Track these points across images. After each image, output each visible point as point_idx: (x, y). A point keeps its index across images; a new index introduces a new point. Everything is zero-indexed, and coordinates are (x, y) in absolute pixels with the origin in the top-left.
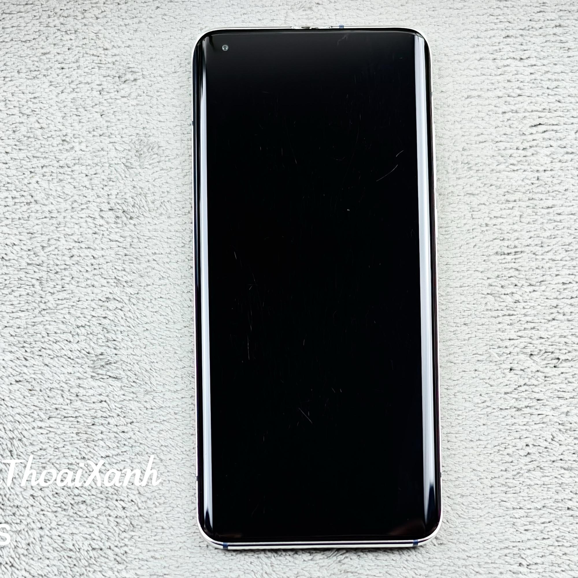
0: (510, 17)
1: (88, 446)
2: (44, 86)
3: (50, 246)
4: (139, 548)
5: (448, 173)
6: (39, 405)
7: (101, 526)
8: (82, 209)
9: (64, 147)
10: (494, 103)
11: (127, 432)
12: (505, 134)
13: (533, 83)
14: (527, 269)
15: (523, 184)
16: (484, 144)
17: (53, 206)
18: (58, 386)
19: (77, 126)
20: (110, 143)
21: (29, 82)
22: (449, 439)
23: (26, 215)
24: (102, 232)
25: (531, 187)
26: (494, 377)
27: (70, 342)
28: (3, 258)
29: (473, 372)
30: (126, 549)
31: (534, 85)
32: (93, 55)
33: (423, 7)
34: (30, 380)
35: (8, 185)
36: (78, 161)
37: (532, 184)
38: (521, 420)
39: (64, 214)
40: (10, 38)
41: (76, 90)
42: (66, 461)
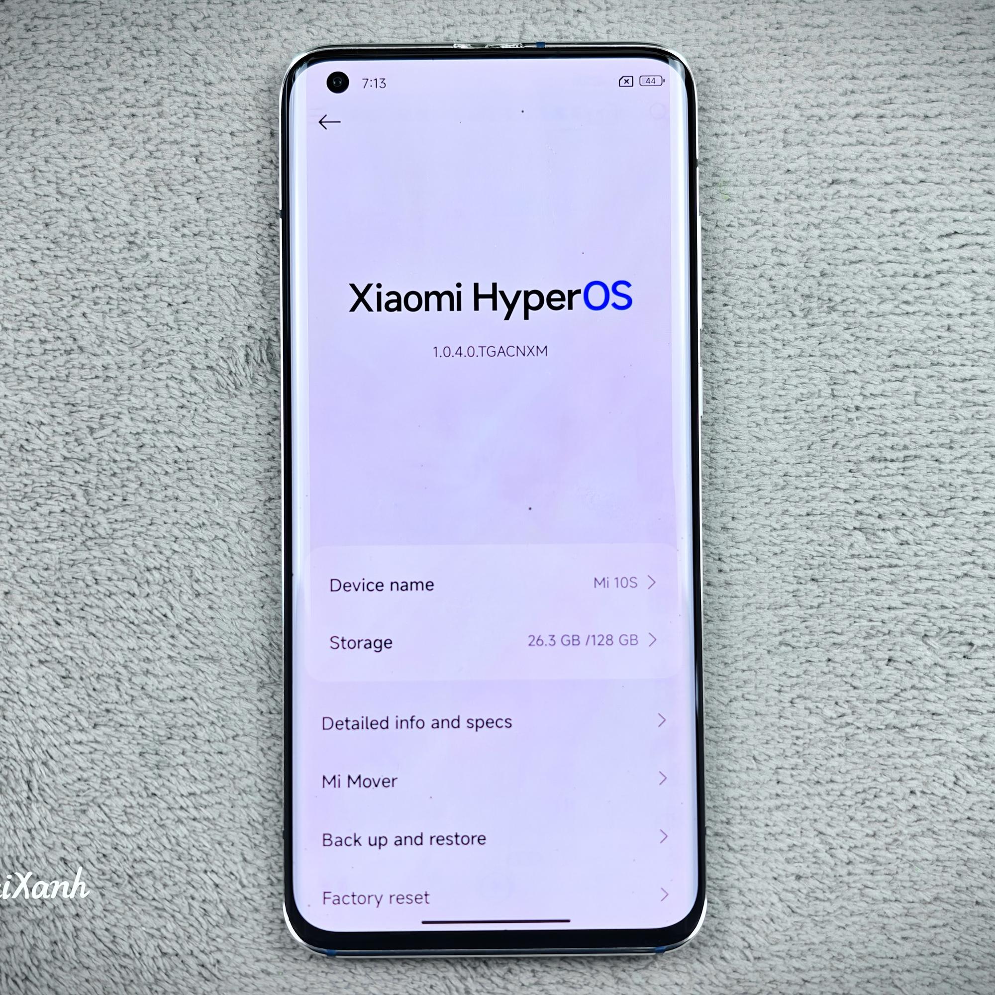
0: (909, 41)
1: (160, 776)
2: (100, 147)
3: (103, 427)
4: (241, 955)
5: (794, 315)
6: (78, 703)
7: (178, 915)
8: (161, 364)
9: (132, 254)
10: (878, 193)
11: (226, 754)
12: (895, 249)
13: (946, 160)
14: (924, 487)
15: (923, 337)
16: (858, 265)
17: (109, 357)
18: (111, 672)
19: (155, 218)
20: (212, 248)
21: (74, 140)
22: (780, 778)
23: (63, 373)
24: (194, 406)
25: (936, 343)
26: (861, 673)
27: (134, 595)
28: (22, 446)
29: (824, 664)
30: (218, 956)
31: (946, 164)
32: (187, 93)
33: (761, 21)
34: (64, 661)
35: (33, 319)
36: (155, 280)
37: (939, 337)
38: (904, 750)
39: (129, 372)
40: (45, 62)
41: (155, 154)
42: (121, 802)
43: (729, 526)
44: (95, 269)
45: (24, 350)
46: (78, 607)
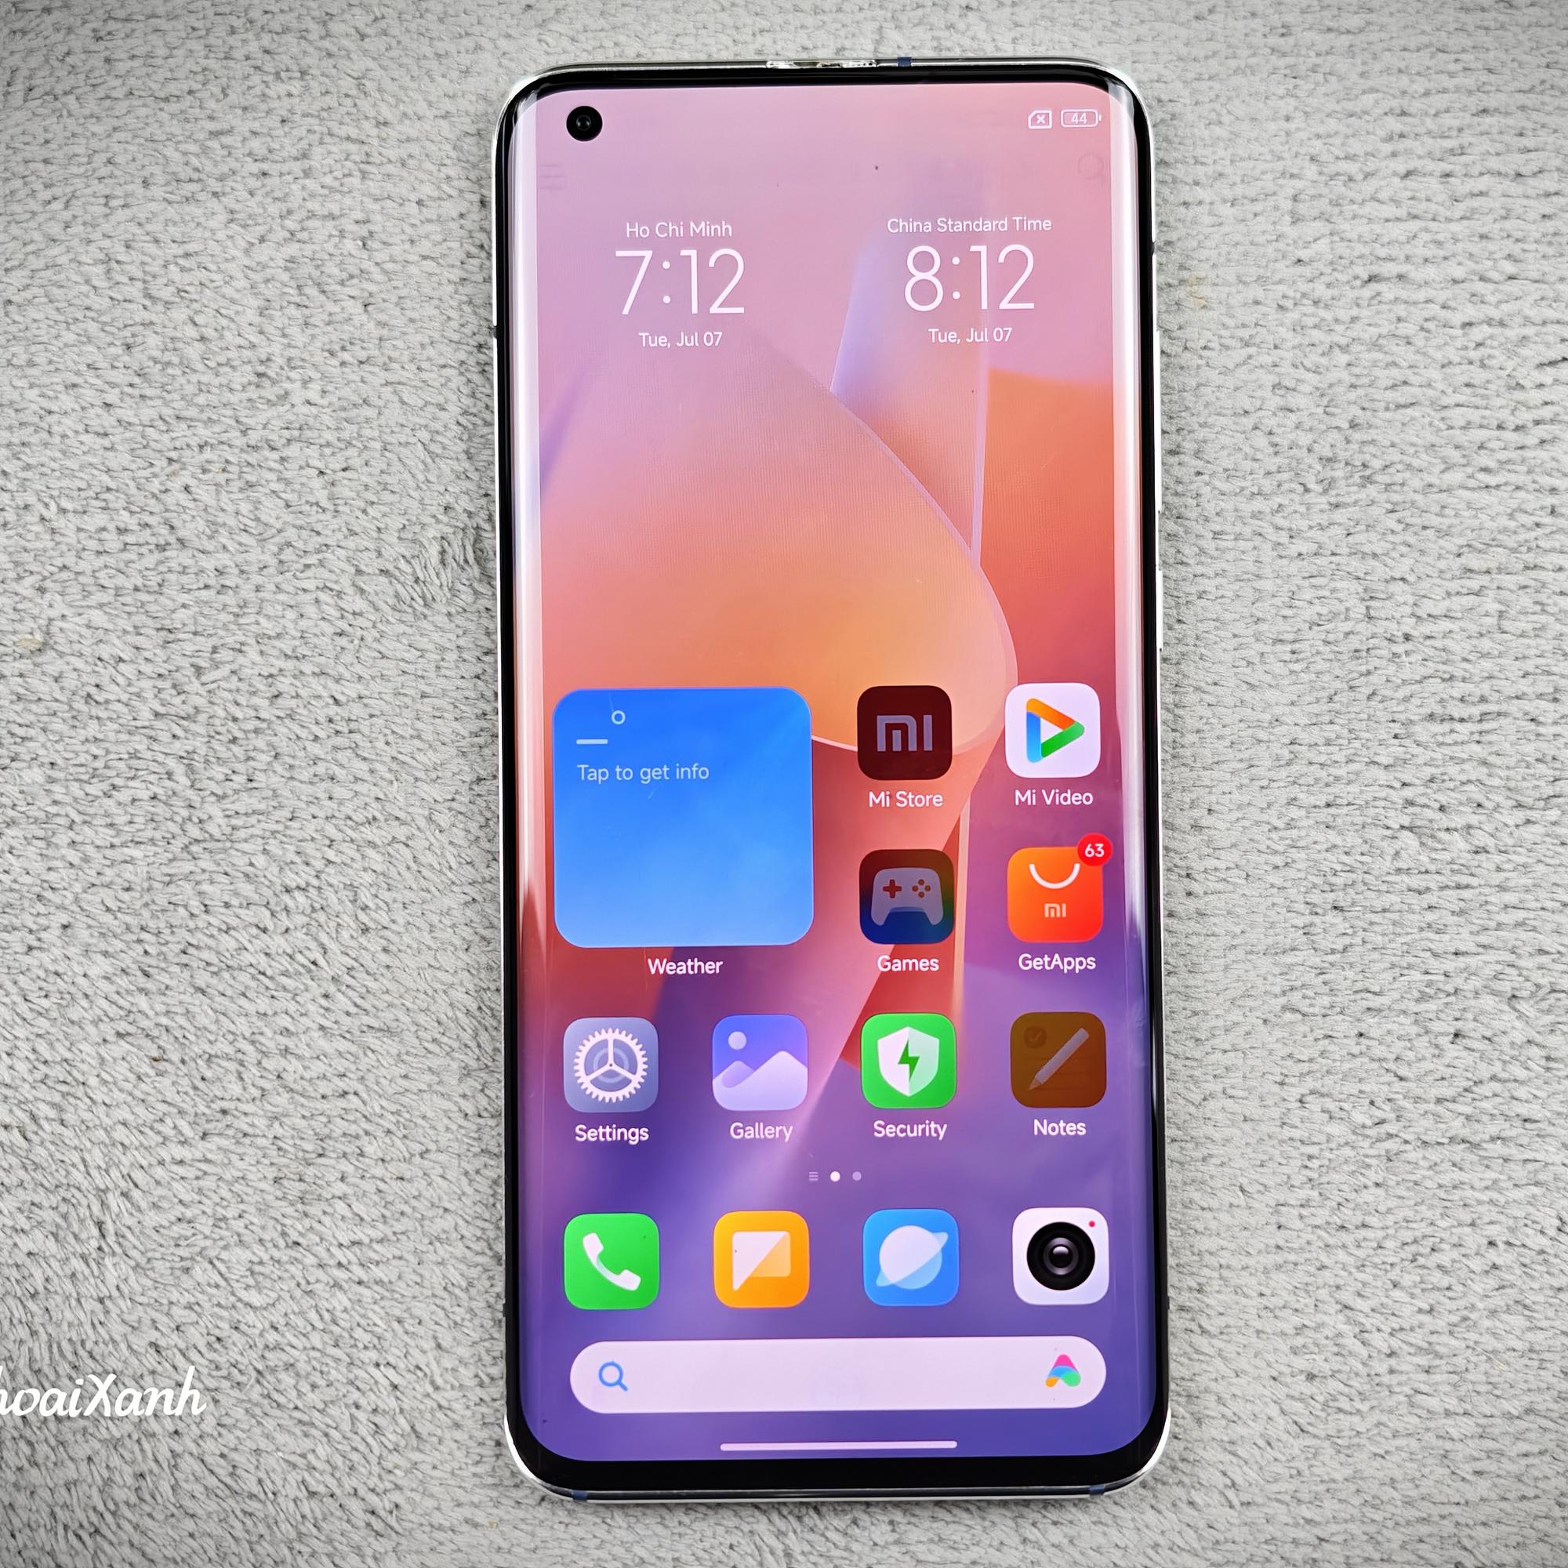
0: (1492, 54)
1: (306, 1215)
2: (212, 224)
3: (216, 665)
4: (432, 1496)
5: (1307, 490)
6: (178, 1099)
7: (333, 1433)
8: (307, 566)
9: (263, 393)
10: (1442, 296)
11: (410, 1181)
12: (1467, 385)
13: (1550, 243)
14: (1512, 762)
15: (1512, 524)
16: (1409, 411)
17: (226, 556)
18: (230, 1050)
19: (299, 337)
20: (387, 383)
21: (171, 212)
22: (1283, 1220)
23: (154, 580)
24: (359, 633)
25: (1533, 534)
26: (1411, 1055)
27: (265, 930)
28: (89, 695)
29: (1352, 1042)
30: (396, 1497)
31: (1550, 251)
32: (348, 138)
33: (1256, 23)
34: (155, 1033)
35: (107, 496)
36: (299, 433)
37: (1538, 525)
38: (1478, 1176)
39: (257, 579)
40: (125, 89)
41: (299, 236)
42: (246, 1255)
43: (1204, 823)
44: (204, 417)
45: (93, 545)
46: (177, 948)
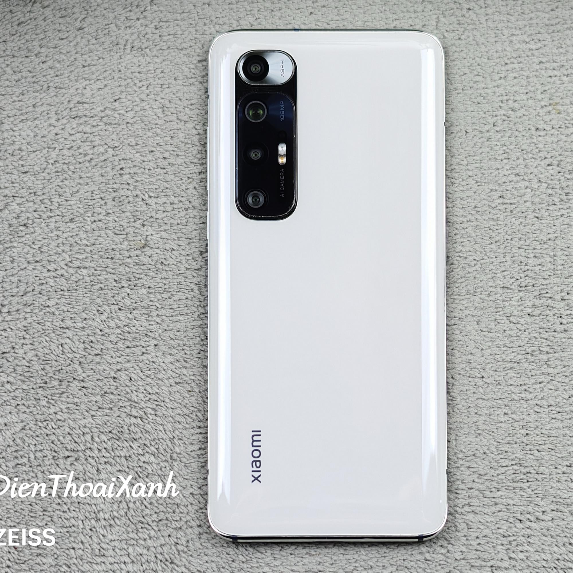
43: (566, 298)
44: (200, 162)
45: (162, 208)
46: (196, 352)
